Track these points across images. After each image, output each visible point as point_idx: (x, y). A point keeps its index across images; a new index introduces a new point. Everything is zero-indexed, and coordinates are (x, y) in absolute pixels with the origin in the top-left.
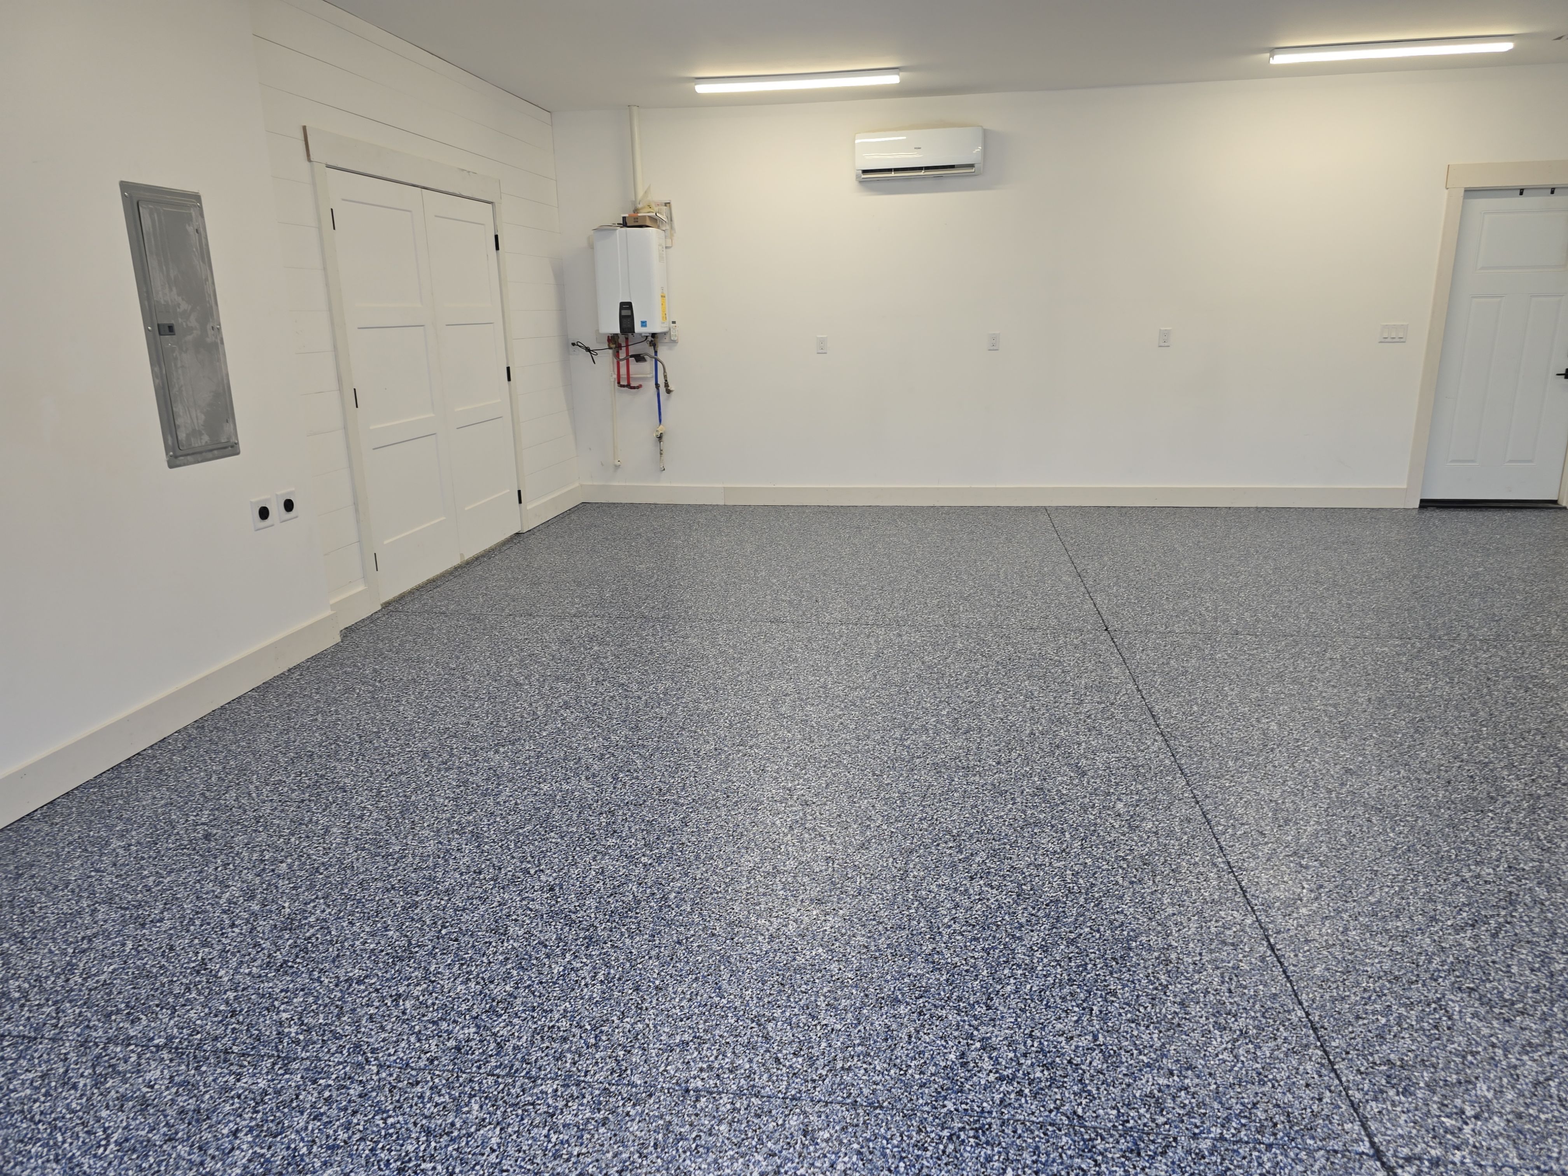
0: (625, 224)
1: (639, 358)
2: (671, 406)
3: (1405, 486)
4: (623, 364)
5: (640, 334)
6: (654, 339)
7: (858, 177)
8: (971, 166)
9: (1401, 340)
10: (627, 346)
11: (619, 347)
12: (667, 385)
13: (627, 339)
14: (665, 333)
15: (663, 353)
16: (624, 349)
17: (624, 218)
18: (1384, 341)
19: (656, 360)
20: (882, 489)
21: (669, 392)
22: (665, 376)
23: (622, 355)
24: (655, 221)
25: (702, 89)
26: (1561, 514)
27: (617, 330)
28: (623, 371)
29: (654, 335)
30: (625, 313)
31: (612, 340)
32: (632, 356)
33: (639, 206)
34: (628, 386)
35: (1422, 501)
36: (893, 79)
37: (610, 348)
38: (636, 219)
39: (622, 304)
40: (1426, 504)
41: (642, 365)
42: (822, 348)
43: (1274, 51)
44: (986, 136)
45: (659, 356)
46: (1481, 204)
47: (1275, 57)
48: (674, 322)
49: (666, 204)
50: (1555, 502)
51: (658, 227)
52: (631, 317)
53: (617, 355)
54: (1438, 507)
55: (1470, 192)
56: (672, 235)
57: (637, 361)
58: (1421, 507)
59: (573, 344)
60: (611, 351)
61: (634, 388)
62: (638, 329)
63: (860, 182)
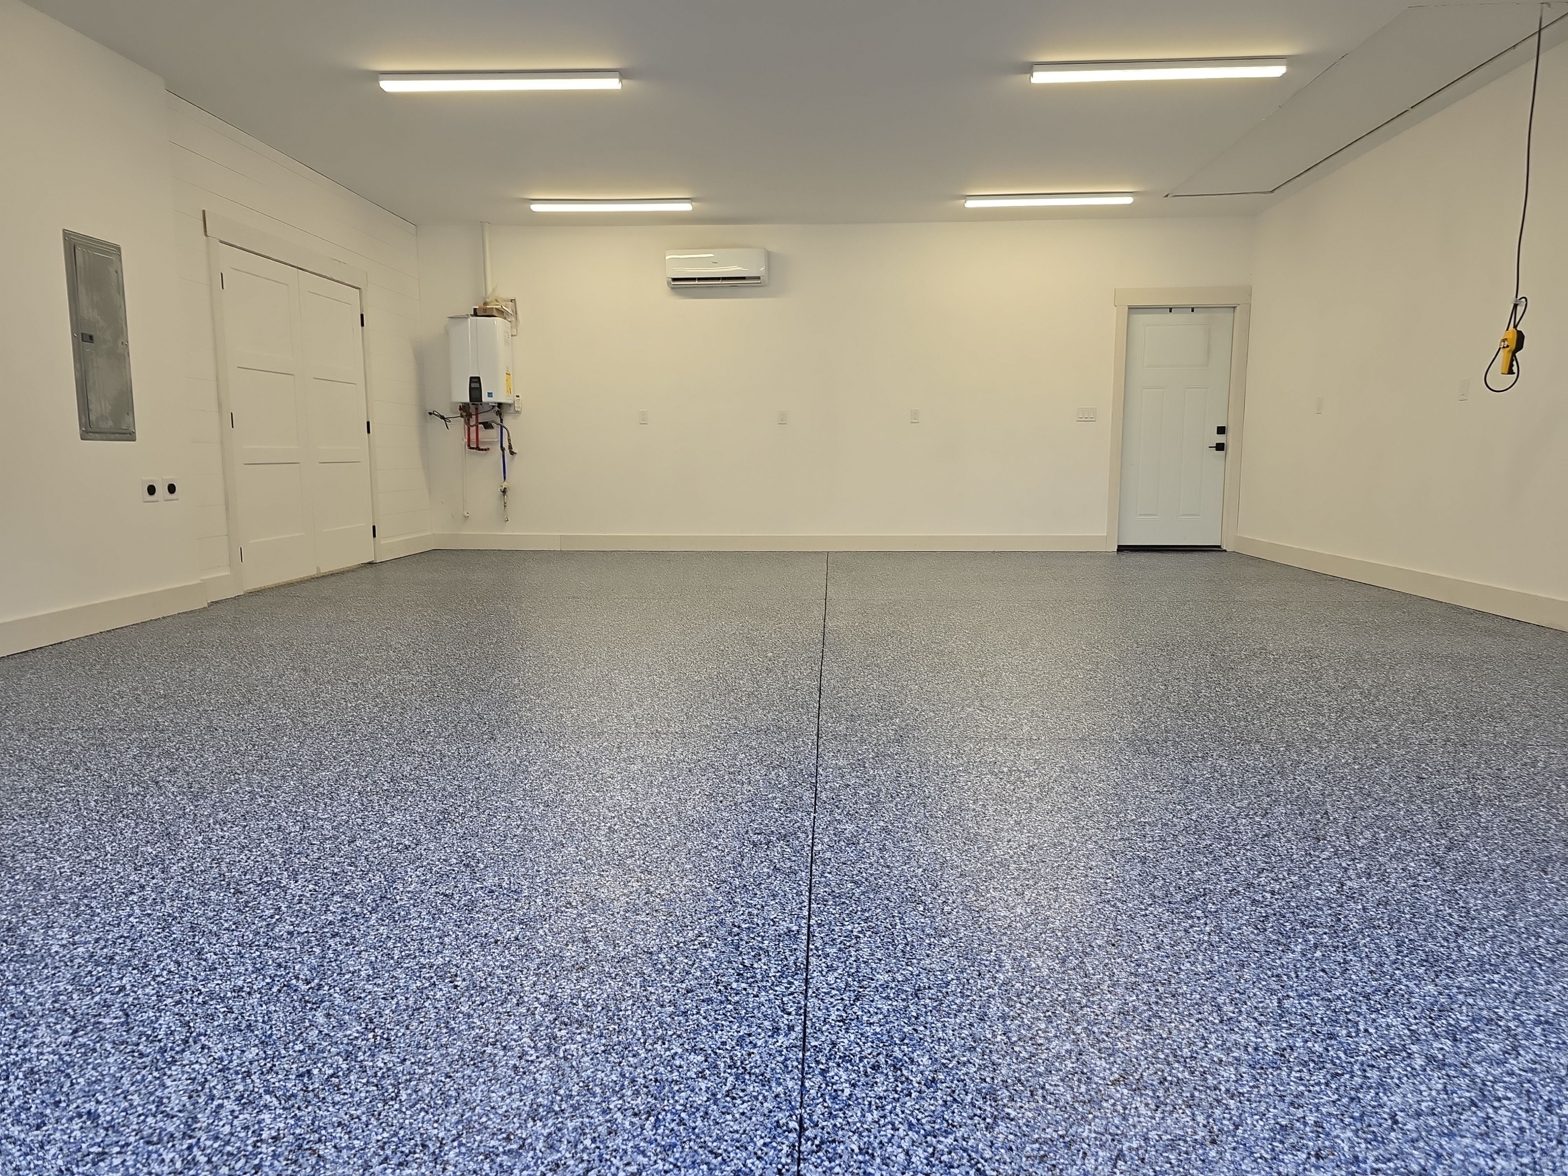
0: (476, 314)
1: (488, 426)
2: (515, 466)
3: (1105, 535)
4: (473, 429)
5: (488, 403)
6: (500, 408)
7: (669, 283)
8: (759, 278)
9: (1092, 420)
10: (477, 415)
12: (510, 447)
13: (477, 409)
14: (510, 405)
15: (508, 421)
16: (474, 417)
17: (475, 309)
18: (1080, 420)
19: (502, 427)
21: (512, 453)
22: (509, 440)
23: (473, 422)
24: (501, 313)
25: (536, 208)
26: (1224, 556)
27: (468, 400)
28: (473, 436)
29: (500, 405)
30: (473, 385)
31: (464, 408)
32: (480, 423)
33: (488, 300)
34: (478, 448)
35: (1119, 546)
36: (687, 207)
37: (462, 416)
38: (485, 310)
39: (471, 378)
40: (1121, 549)
41: (489, 431)
44: (769, 256)
45: (505, 424)
46: (1141, 318)
47: (969, 201)
48: (518, 396)
49: (511, 301)
50: (1219, 547)
52: (480, 389)
53: (467, 423)
54: (1131, 551)
55: (1133, 309)
57: (486, 428)
58: (1118, 550)
59: (430, 414)
60: (462, 419)
61: (482, 450)
62: (485, 398)
63: (670, 288)
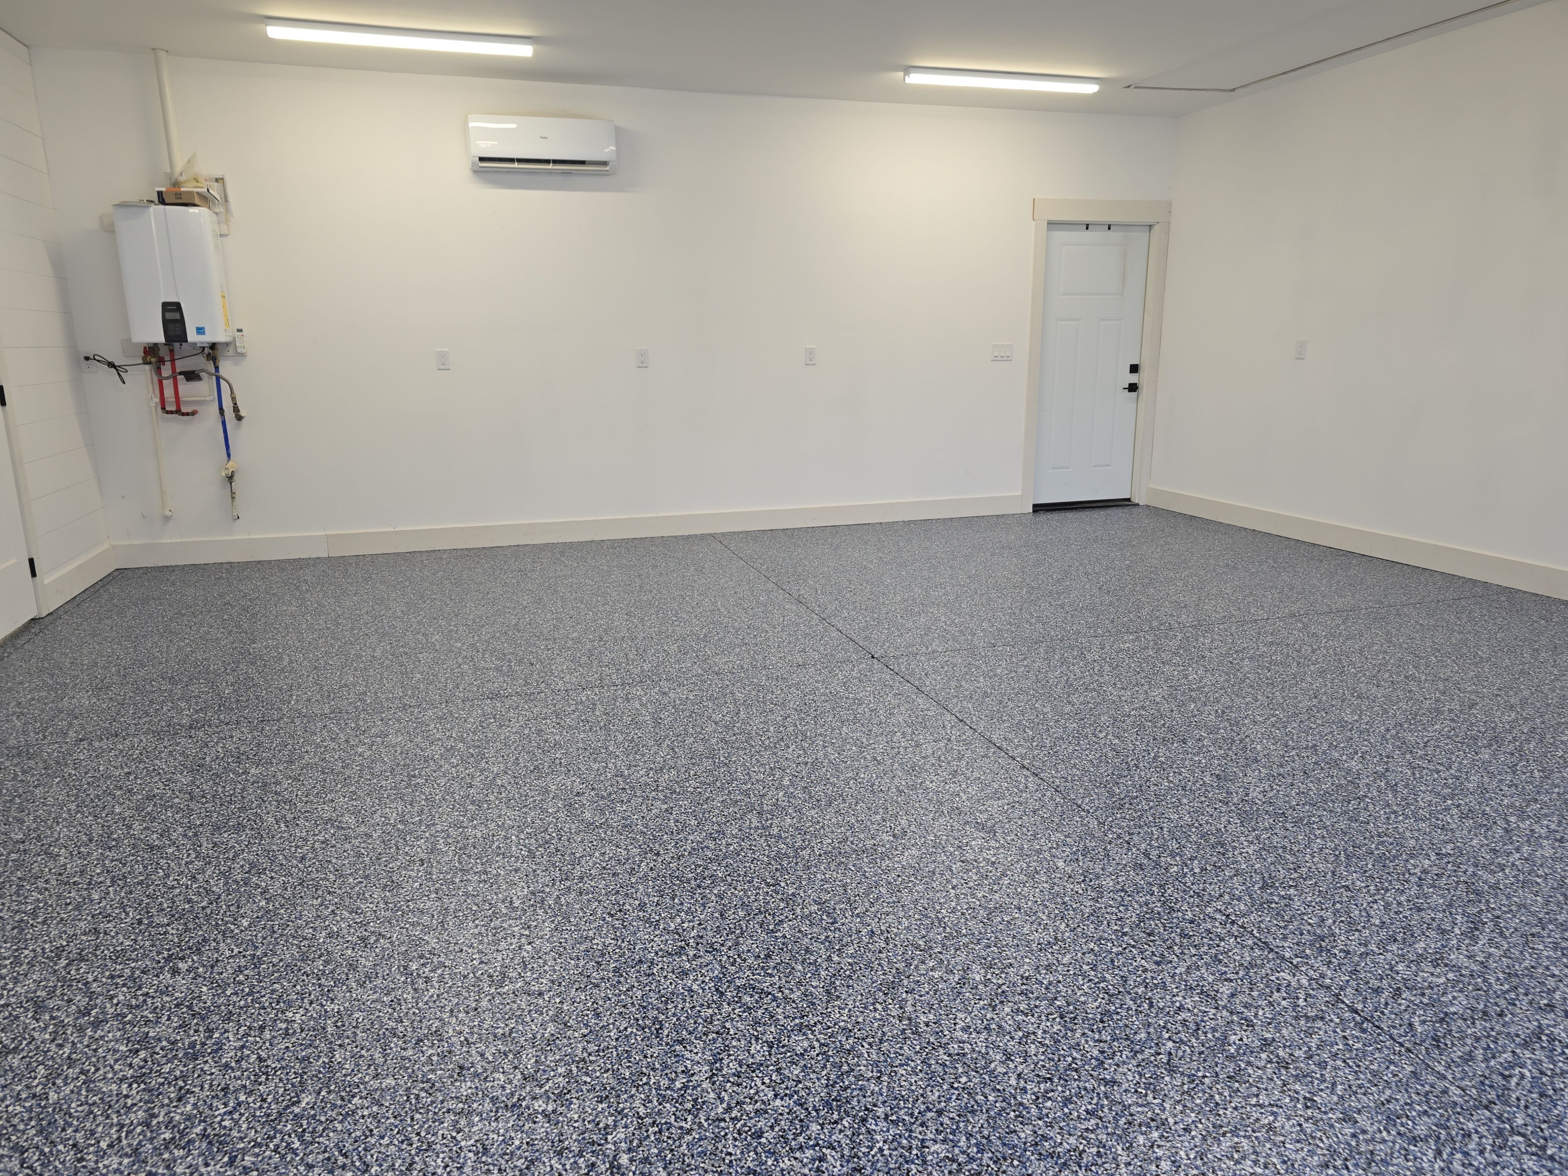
0: (162, 199)
1: (192, 376)
2: (240, 436)
3: (1020, 493)
4: (168, 385)
5: (194, 344)
6: (213, 351)
7: (473, 164)
8: (605, 163)
9: (1008, 359)
10: (173, 361)
11: (161, 361)
12: (236, 409)
13: (172, 351)
14: (227, 344)
15: (226, 368)
16: (168, 364)
17: (160, 194)
18: (995, 359)
19: (218, 379)
20: (531, 525)
21: (239, 418)
22: (233, 399)
23: (166, 371)
24: (206, 200)
25: (275, 32)
26: (1135, 510)
27: (160, 338)
28: (169, 392)
29: (213, 346)
30: (169, 316)
31: (151, 352)
32: (181, 373)
33: (182, 179)
34: (178, 411)
35: (1034, 506)
36: (525, 51)
37: (145, 363)
38: (179, 195)
39: (165, 305)
40: (1038, 508)
41: (194, 385)
42: (443, 364)
43: (908, 69)
44: (618, 131)
45: (222, 372)
46: (1061, 236)
47: (912, 75)
48: (240, 331)
49: (217, 180)
50: (1129, 500)
51: (209, 208)
52: (182, 321)
53: (158, 371)
54: (1047, 511)
55: (1053, 224)
56: (227, 222)
57: (188, 379)
58: (1034, 511)
59: (87, 358)
60: (147, 367)
61: (187, 414)
62: (192, 336)
63: (475, 172)
